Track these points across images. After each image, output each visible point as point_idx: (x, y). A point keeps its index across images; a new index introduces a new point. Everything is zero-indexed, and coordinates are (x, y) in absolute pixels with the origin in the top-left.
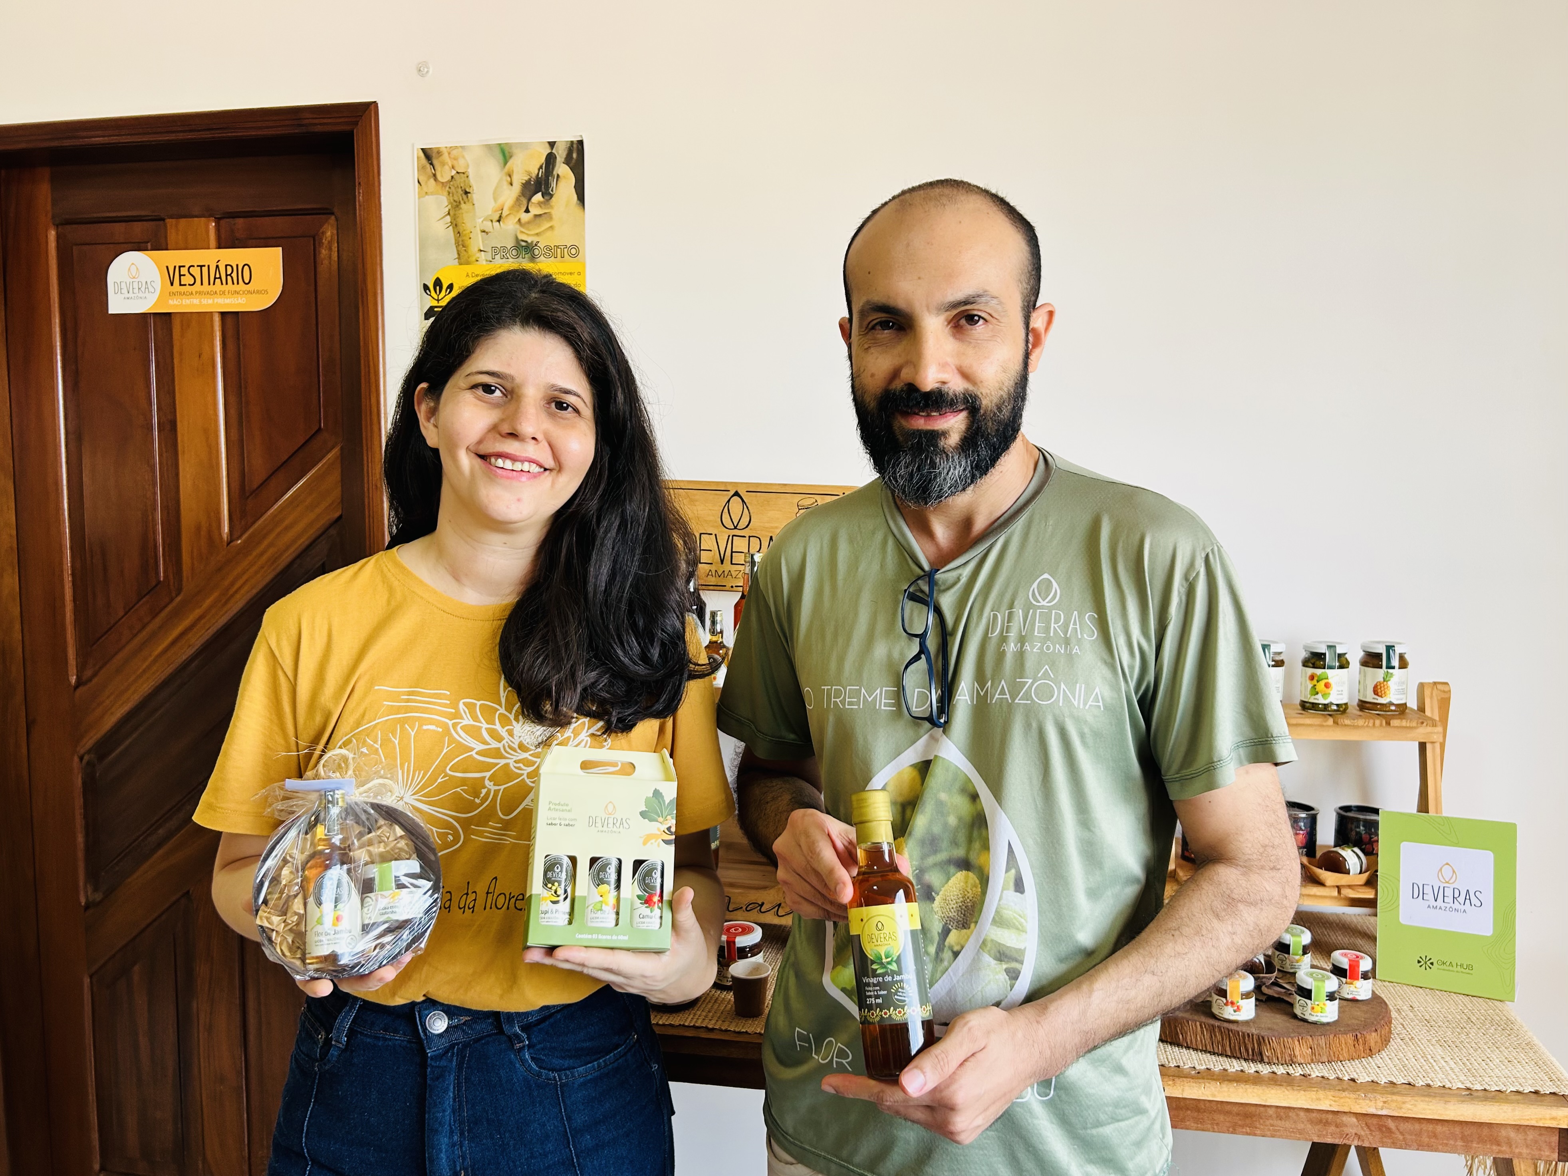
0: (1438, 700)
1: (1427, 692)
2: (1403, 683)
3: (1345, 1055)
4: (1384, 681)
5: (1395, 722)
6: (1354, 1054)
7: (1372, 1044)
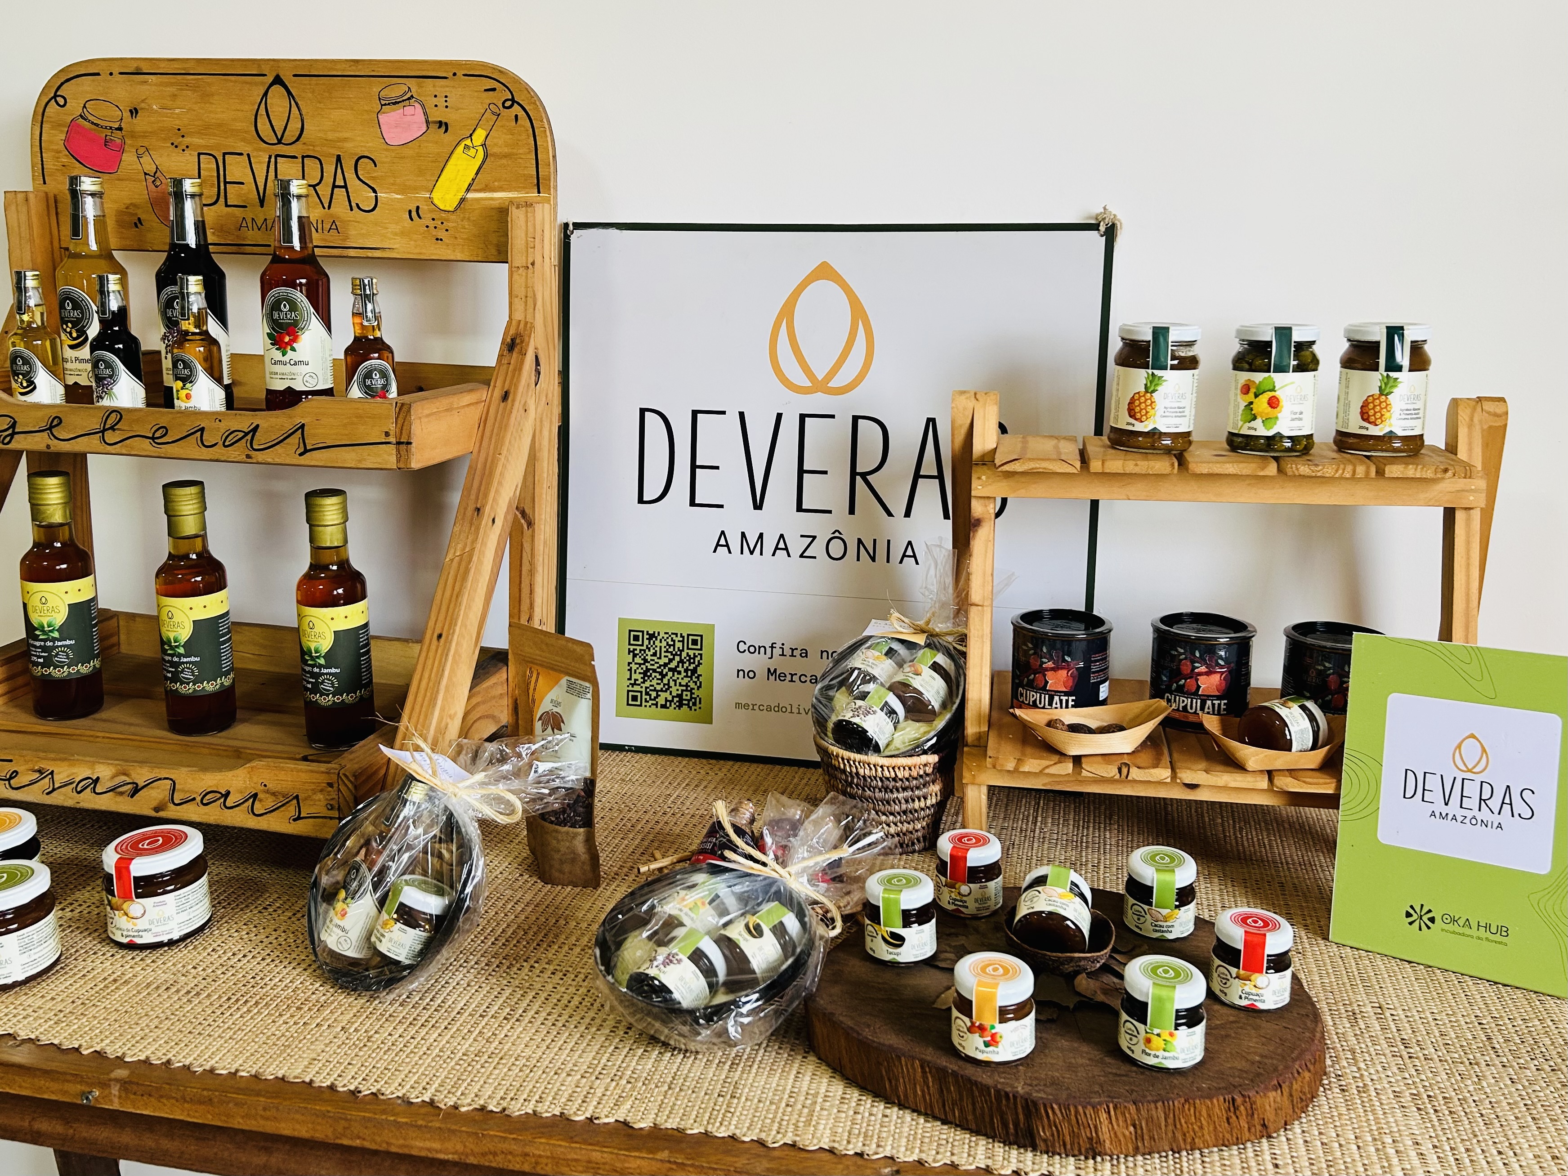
0: (1483, 430)
1: (1463, 415)
2: (1418, 397)
3: (1207, 1137)
4: (1381, 394)
5: (1393, 470)
6: (1228, 1136)
7: (1270, 1115)
